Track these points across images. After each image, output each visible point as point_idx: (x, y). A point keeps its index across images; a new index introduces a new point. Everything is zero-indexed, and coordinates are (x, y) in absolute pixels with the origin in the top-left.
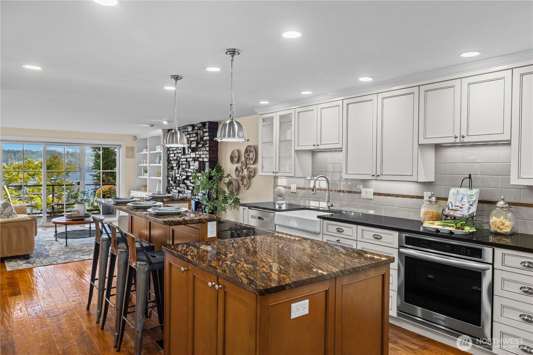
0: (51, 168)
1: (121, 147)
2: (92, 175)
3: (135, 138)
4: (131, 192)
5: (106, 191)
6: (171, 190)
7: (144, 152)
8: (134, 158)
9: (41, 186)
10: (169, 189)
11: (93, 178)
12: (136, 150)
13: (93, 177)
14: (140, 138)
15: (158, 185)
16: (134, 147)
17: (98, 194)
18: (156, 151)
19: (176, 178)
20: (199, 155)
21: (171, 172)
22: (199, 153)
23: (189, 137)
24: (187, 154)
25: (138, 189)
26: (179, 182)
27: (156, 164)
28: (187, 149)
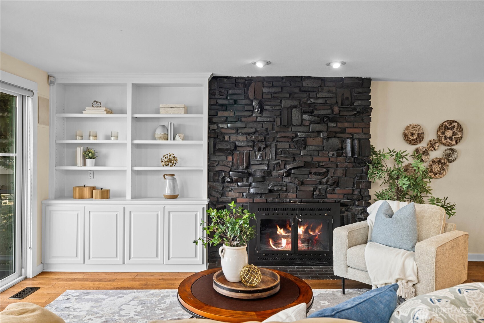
1: (32, 96)
3: (53, 79)
4: (50, 205)
8: (48, 124)
10: (221, 188)
12: (53, 106)
16: (48, 100)
18: (159, 114)
20: (340, 128)
21: (225, 155)
22: (339, 125)
23: (306, 97)
24: (299, 126)
25: (61, 196)
26: (267, 174)
27: (156, 140)
28: (299, 117)
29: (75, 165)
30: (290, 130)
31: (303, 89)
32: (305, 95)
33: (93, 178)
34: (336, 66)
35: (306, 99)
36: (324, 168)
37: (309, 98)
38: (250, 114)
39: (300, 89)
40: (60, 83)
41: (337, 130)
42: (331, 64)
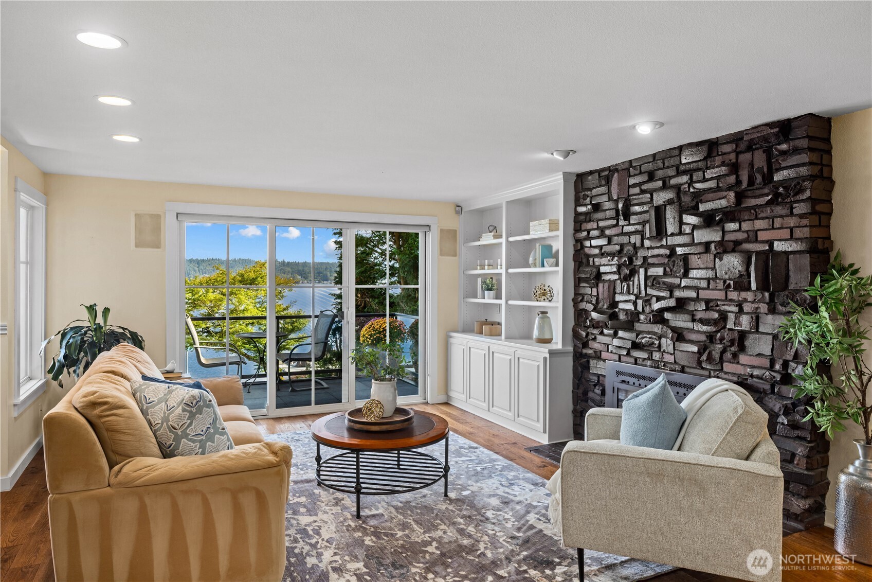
0: (256, 283)
1: (430, 230)
2: (334, 295)
3: (459, 208)
4: (451, 337)
5: (381, 330)
6: (595, 339)
7: (488, 239)
8: (455, 255)
9: (265, 318)
10: (584, 334)
11: (335, 301)
12: (460, 237)
13: (335, 299)
14: (472, 208)
15: (539, 323)
16: (456, 231)
17: (367, 336)
18: (529, 234)
19: (614, 304)
20: (747, 232)
21: (590, 287)
22: (746, 226)
23: (687, 182)
24: (676, 235)
25: (467, 330)
26: (631, 317)
27: (531, 267)
28: (676, 219)
29: (476, 297)
30: (664, 243)
31: (682, 168)
32: (685, 178)
33: (498, 312)
34: (645, 129)
35: (686, 186)
36: (716, 311)
37: (691, 183)
38: (614, 222)
39: (678, 168)
40: (472, 210)
41: (740, 236)
42: (637, 127)
